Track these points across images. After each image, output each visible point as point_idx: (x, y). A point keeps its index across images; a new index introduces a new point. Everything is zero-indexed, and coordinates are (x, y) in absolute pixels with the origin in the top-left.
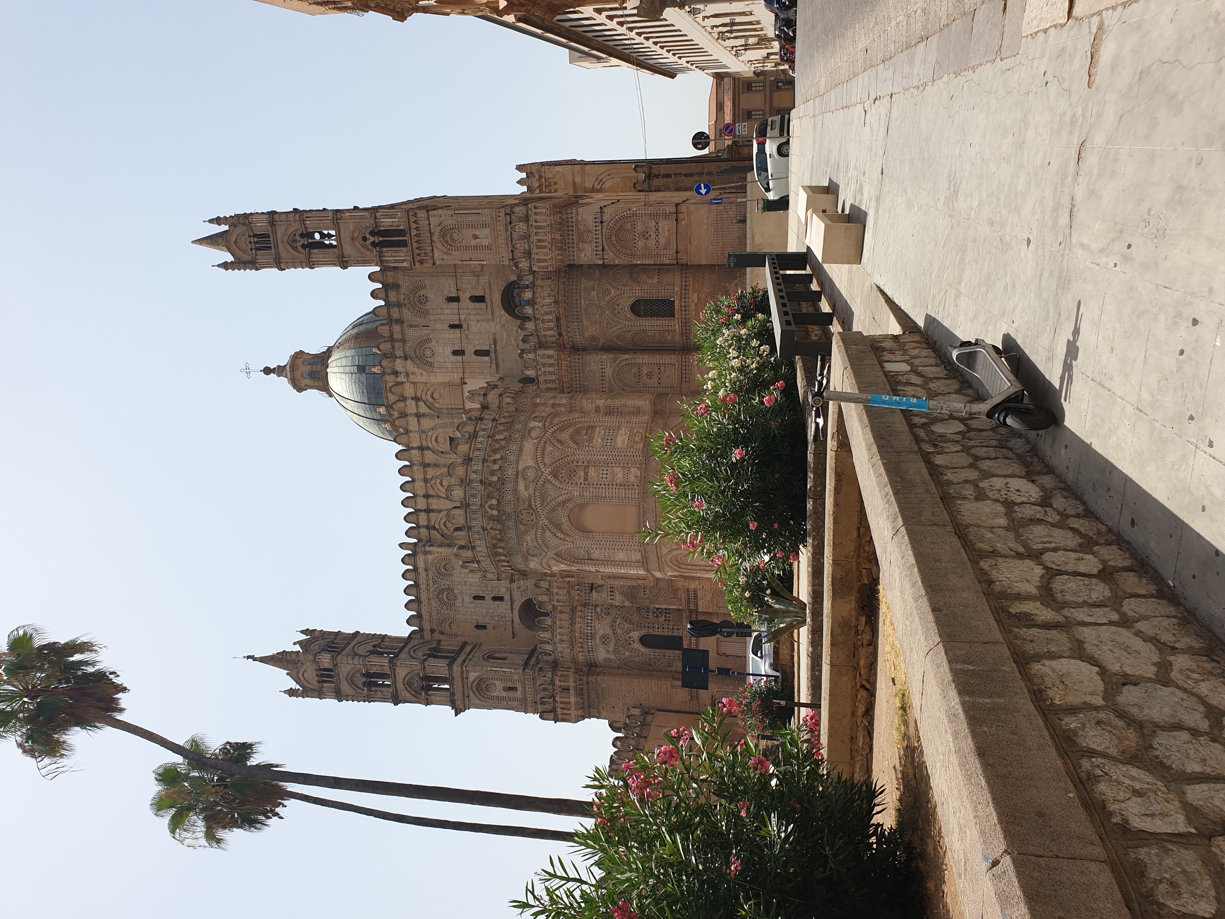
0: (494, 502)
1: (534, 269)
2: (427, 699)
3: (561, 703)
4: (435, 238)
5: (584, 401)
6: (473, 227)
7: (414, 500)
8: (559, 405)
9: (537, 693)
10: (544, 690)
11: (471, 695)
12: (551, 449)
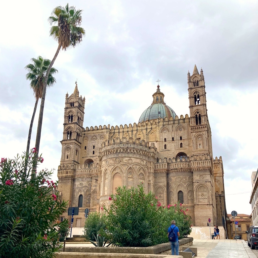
0: (122, 151)
1: (191, 162)
2: (65, 133)
3: (63, 172)
4: (199, 133)
5: (152, 177)
6: (203, 144)
7: (122, 128)
8: (151, 169)
9: (66, 164)
10: (67, 167)
11: (66, 146)
12: (138, 167)
